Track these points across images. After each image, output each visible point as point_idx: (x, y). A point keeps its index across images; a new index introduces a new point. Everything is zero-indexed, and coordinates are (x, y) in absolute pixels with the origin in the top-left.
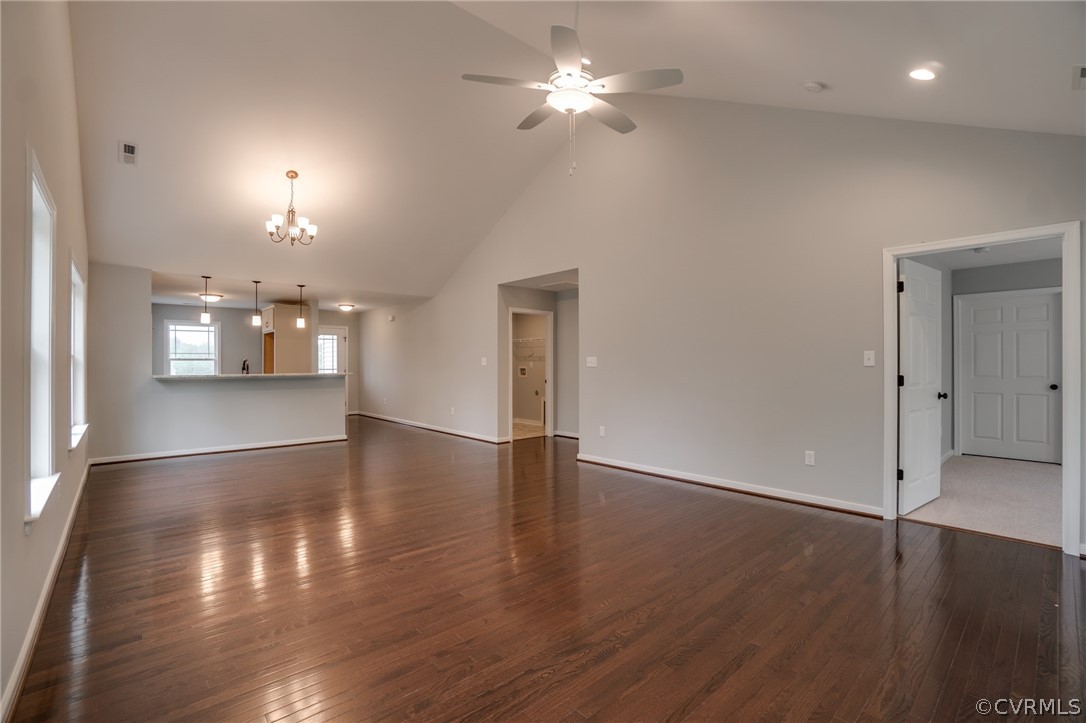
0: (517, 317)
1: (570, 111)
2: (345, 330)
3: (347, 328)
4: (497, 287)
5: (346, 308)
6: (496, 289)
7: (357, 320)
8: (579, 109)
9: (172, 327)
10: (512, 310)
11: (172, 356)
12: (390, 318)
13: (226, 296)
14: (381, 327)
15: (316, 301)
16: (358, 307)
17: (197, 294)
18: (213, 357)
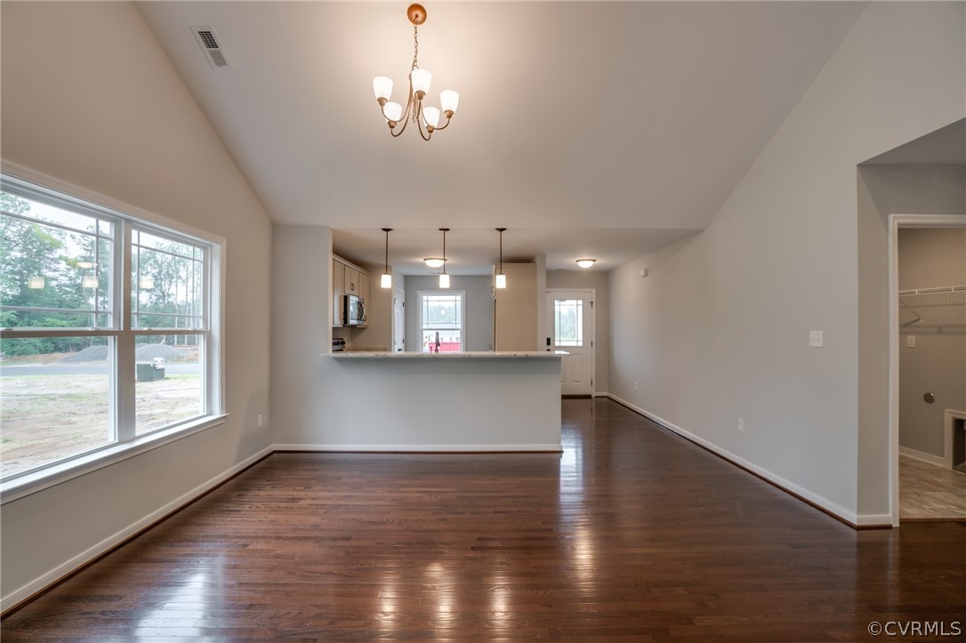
0: (907, 235)
2: (592, 294)
3: (594, 291)
4: (855, 170)
5: (586, 264)
6: (853, 174)
7: (604, 279)
9: (425, 298)
10: (894, 221)
11: (425, 326)
12: (642, 273)
13: (450, 259)
14: (632, 284)
15: (544, 256)
16: (602, 262)
17: (421, 260)
18: (459, 326)
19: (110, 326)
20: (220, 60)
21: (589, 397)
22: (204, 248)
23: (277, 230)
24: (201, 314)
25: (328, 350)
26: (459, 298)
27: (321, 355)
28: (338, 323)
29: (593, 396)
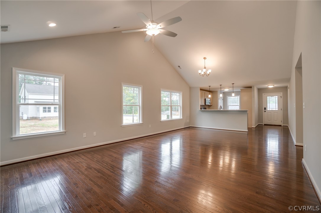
1: (154, 35)
3: (282, 93)
5: (271, 86)
7: (287, 90)
8: (156, 34)
9: (228, 97)
11: (229, 105)
13: (230, 89)
15: (254, 86)
18: (239, 105)
19: (170, 105)
20: (181, 68)
21: (281, 126)
22: (179, 93)
23: (191, 88)
24: (179, 103)
25: (200, 109)
26: (239, 97)
27: (198, 110)
28: (203, 104)
29: (282, 125)
